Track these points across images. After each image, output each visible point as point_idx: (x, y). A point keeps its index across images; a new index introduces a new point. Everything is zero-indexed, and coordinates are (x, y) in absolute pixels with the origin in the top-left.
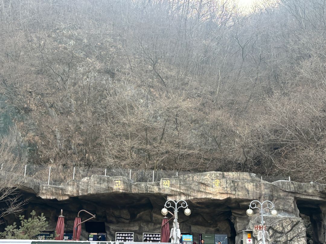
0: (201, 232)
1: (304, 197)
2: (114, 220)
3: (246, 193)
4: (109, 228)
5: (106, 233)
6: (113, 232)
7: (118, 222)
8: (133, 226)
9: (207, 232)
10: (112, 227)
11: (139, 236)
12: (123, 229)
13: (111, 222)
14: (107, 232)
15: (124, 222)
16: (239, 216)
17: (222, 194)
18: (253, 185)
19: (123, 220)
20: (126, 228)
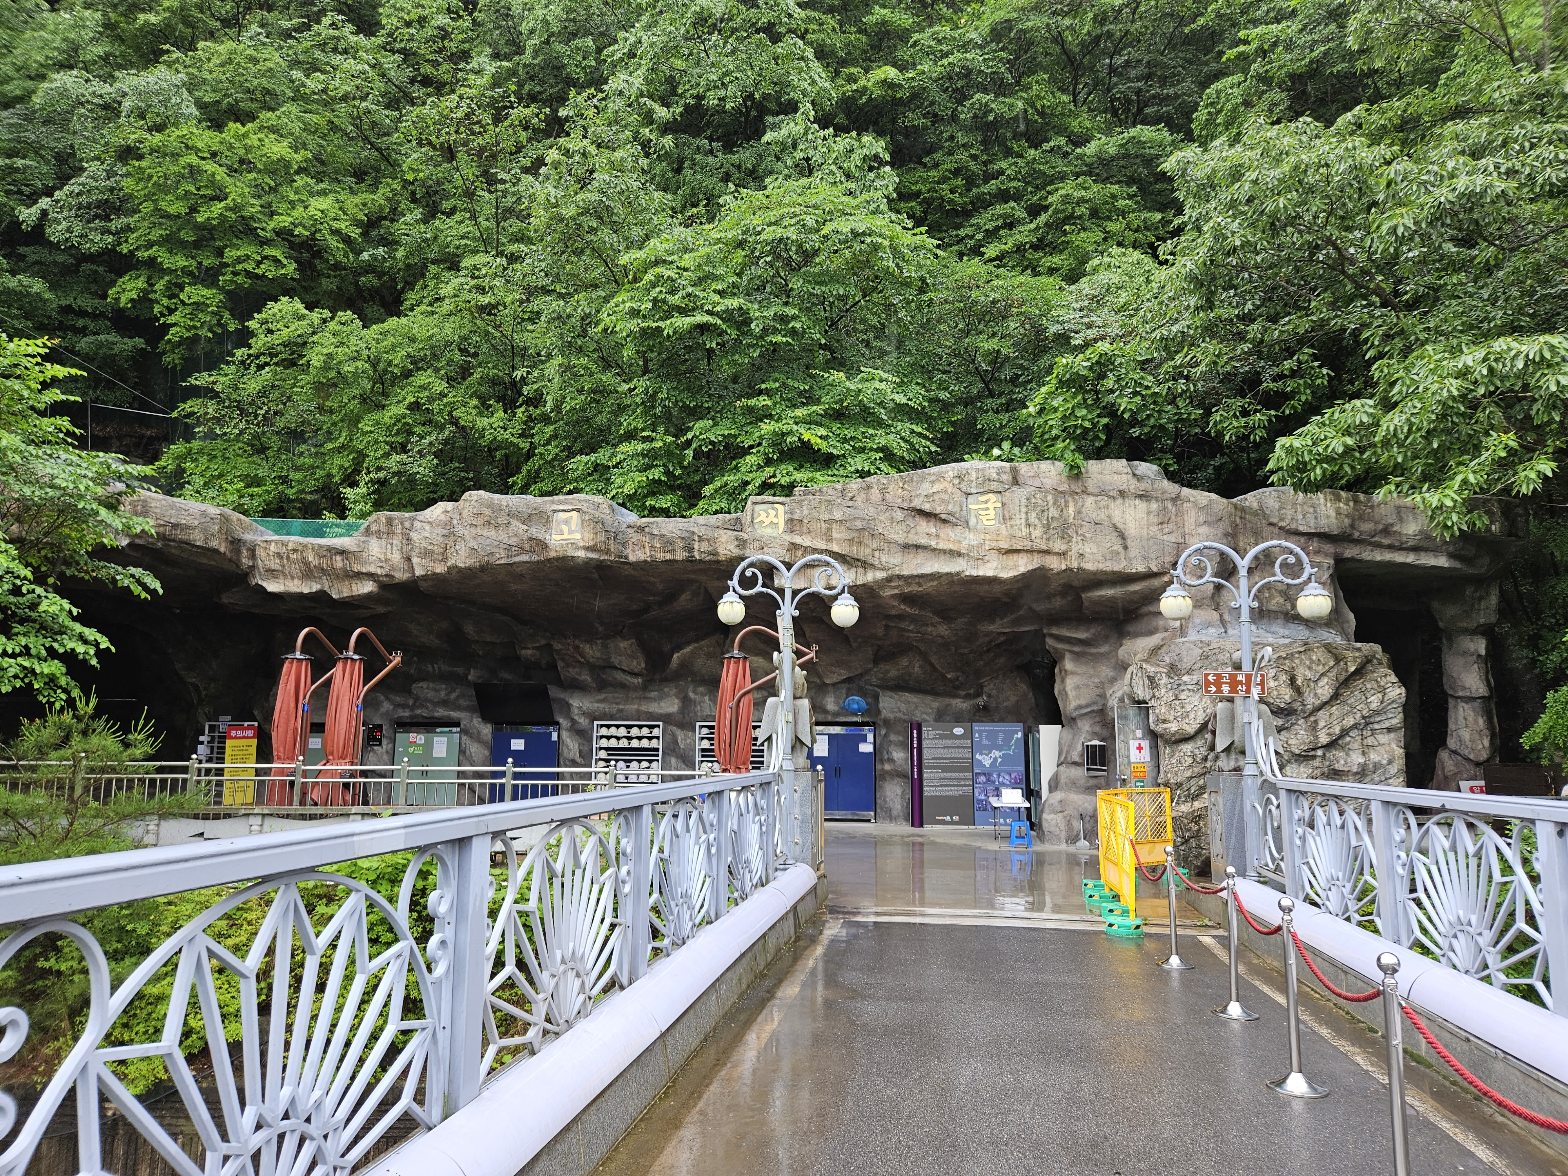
0: (918, 717)
1: (1379, 556)
2: (586, 677)
3: (1118, 547)
4: (566, 708)
5: (558, 723)
6: (583, 721)
7: (602, 686)
8: (660, 699)
9: (940, 716)
10: (579, 703)
11: (680, 735)
12: (621, 711)
13: (577, 687)
14: (561, 721)
15: (623, 686)
16: (1076, 649)
17: (1011, 556)
18: (1149, 513)
19: (620, 676)
20: (632, 707)
